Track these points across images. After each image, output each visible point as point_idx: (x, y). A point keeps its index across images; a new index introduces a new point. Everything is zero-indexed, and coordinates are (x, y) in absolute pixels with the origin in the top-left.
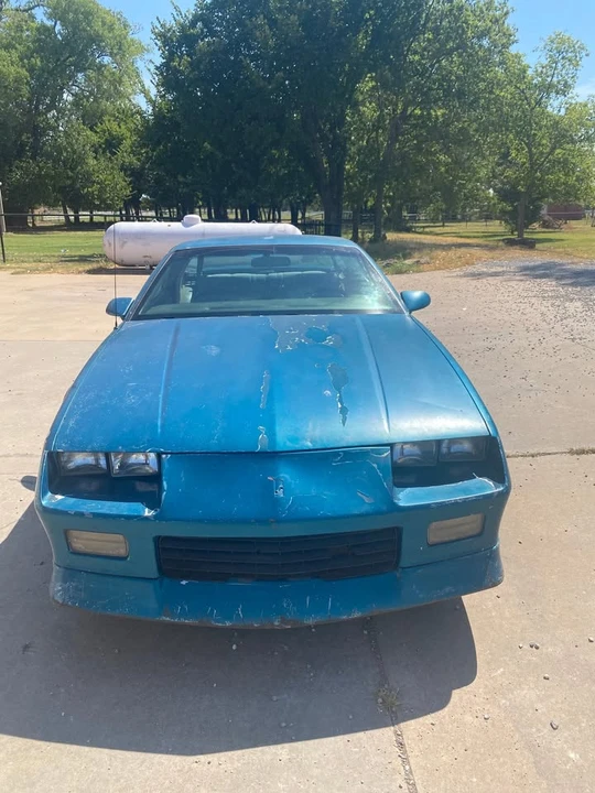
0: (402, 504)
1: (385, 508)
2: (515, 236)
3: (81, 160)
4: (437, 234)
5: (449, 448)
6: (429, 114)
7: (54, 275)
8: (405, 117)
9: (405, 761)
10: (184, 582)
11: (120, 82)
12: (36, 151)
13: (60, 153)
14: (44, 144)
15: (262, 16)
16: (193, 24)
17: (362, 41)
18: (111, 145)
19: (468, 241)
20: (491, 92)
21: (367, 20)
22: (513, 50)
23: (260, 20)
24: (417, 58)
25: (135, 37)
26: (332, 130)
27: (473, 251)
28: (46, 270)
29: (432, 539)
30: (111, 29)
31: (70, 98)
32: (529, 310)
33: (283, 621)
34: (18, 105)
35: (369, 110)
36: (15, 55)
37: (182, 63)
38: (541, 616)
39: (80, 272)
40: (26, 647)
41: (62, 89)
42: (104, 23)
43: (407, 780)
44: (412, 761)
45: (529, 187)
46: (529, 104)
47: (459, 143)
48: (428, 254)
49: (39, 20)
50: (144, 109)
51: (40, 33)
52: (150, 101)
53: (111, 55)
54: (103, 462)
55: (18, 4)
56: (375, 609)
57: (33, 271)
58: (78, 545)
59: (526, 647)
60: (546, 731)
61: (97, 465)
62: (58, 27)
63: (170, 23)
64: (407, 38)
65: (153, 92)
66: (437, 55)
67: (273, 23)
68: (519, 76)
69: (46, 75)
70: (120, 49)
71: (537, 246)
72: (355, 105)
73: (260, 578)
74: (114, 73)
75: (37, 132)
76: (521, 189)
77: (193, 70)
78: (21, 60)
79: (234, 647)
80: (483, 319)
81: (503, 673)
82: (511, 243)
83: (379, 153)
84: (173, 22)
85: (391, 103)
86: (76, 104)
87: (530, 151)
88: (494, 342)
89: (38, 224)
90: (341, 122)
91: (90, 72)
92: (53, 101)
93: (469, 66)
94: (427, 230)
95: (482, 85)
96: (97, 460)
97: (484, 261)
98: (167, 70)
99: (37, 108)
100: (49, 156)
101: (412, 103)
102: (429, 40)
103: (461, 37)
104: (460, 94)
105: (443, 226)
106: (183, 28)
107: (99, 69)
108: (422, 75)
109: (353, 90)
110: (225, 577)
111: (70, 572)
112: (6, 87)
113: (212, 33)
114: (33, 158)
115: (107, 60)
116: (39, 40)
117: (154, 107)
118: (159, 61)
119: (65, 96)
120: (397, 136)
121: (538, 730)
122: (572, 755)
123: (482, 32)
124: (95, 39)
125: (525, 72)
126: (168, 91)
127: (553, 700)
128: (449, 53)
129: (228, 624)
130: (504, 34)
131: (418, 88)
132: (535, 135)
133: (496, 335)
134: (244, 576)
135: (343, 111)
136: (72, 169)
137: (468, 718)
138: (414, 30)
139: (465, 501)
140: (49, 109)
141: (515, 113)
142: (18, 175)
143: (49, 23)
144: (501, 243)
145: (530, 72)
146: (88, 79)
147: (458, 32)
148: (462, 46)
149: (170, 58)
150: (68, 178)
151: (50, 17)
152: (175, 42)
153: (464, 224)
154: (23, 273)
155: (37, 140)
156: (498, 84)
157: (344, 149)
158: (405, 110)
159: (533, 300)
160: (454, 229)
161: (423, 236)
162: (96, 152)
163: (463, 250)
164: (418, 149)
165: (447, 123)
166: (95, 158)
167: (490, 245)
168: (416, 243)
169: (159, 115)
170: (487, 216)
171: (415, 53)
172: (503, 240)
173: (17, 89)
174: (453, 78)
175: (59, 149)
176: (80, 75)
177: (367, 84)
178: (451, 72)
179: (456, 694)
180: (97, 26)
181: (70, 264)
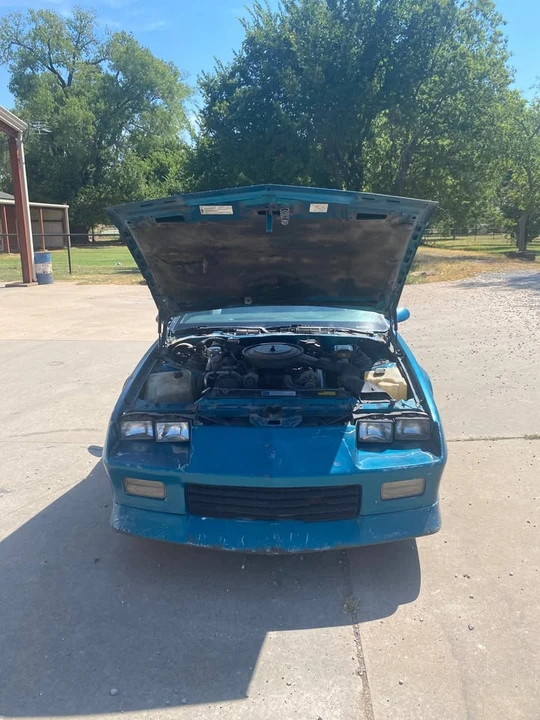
0: (360, 468)
1: (349, 471)
2: (517, 250)
3: (134, 186)
4: (446, 248)
5: (402, 430)
6: (437, 144)
7: (112, 285)
8: (414, 147)
9: (359, 643)
10: (204, 519)
11: (170, 120)
12: (99, 178)
13: (118, 179)
14: (105, 173)
15: (290, 67)
16: (232, 75)
17: (377, 85)
18: (161, 172)
19: (473, 254)
20: (492, 124)
21: (381, 67)
22: (511, 87)
23: (289, 71)
24: (425, 96)
25: (184, 82)
26: (351, 158)
27: (475, 263)
28: (105, 281)
29: (385, 496)
30: (163, 75)
31: (128, 134)
32: (516, 318)
33: (273, 549)
34: (84, 141)
35: (383, 141)
36: (84, 101)
37: (222, 108)
38: (476, 556)
39: (133, 283)
40: (97, 560)
41: (121, 126)
42: (157, 72)
43: (358, 656)
44: (363, 644)
45: (529, 207)
46: (528, 134)
47: (463, 168)
48: (433, 266)
49: (104, 71)
50: (189, 144)
51: (105, 83)
52: (194, 137)
53: (163, 97)
54: (150, 432)
55: (88, 58)
56: (340, 545)
57: (95, 282)
58: (132, 489)
59: (460, 576)
60: (464, 631)
61: (145, 434)
62: (120, 76)
63: (214, 75)
64: (416, 81)
65: (197, 130)
66: (442, 95)
67: (299, 71)
68: (517, 110)
69: (109, 116)
70: (170, 92)
71: (537, 257)
72: (371, 137)
73: (258, 518)
74: (165, 113)
75: (99, 163)
76: (521, 208)
77: (231, 113)
78: (89, 104)
79: (243, 567)
80: (474, 325)
81: (440, 593)
82: (512, 256)
83: (392, 178)
84: (216, 74)
85: (402, 134)
86: (133, 139)
87: (529, 174)
88: (480, 346)
89: (97, 239)
90: (358, 151)
91: (144, 113)
92: (113, 138)
93: (472, 103)
94: (439, 243)
95: (484, 119)
96: (146, 430)
97: (483, 273)
98: (210, 113)
99: (100, 143)
100: (109, 183)
101: (421, 134)
102: (435, 82)
103: (463, 79)
104: (464, 128)
105: (454, 239)
106: (224, 79)
107: (153, 110)
108: (429, 111)
109: (369, 124)
110: (232, 516)
111: (125, 508)
112: (75, 127)
113: (248, 81)
114: (95, 184)
115: (159, 102)
116: (104, 88)
117: (198, 143)
118: (203, 105)
119: (123, 133)
120: (408, 163)
121: (459, 630)
122: (480, 646)
123: (482, 74)
124: (151, 86)
125: (522, 106)
126: (210, 129)
127: (474, 612)
128: (453, 93)
129: (234, 549)
130: (502, 75)
131: (426, 122)
132: (533, 160)
133: (483, 340)
134: (245, 515)
135: (360, 142)
136: (127, 193)
137: (408, 620)
138: (422, 74)
139: (409, 468)
140: (110, 144)
141: (515, 141)
142: (82, 198)
143: (113, 73)
144: (503, 256)
145: (527, 106)
146: (143, 118)
147: (462, 74)
148: (465, 86)
149: (212, 103)
150: (124, 201)
151: (113, 68)
152: (217, 91)
153: (473, 237)
154: (86, 283)
155: (99, 169)
156: (499, 118)
157: (361, 175)
158: (415, 140)
159: (522, 309)
160: (465, 243)
161: (433, 249)
162: (147, 178)
163: (467, 262)
164: (427, 174)
165: (452, 152)
166: (147, 183)
167: (492, 257)
168: (425, 256)
169: (201, 150)
170: (494, 230)
171: (424, 93)
172: (505, 253)
173: (85, 128)
174: (458, 113)
175: (117, 177)
176: (136, 116)
177: (381, 120)
178: (456, 109)
179: (401, 607)
180: (152, 75)
181: (124, 276)
